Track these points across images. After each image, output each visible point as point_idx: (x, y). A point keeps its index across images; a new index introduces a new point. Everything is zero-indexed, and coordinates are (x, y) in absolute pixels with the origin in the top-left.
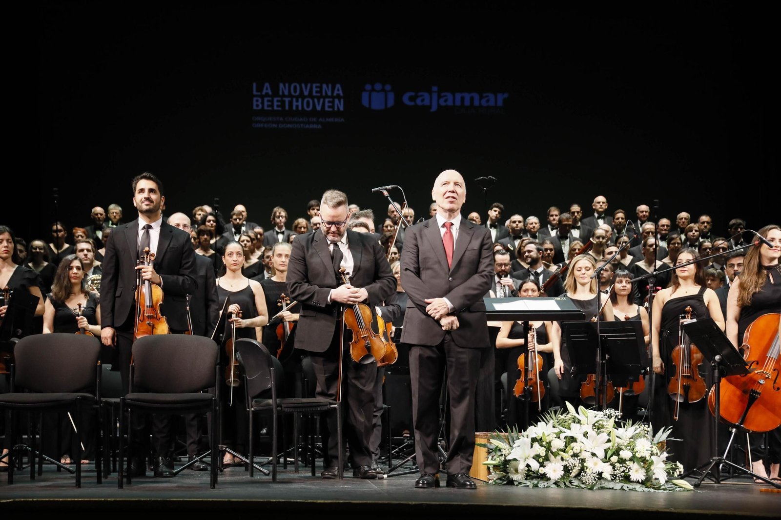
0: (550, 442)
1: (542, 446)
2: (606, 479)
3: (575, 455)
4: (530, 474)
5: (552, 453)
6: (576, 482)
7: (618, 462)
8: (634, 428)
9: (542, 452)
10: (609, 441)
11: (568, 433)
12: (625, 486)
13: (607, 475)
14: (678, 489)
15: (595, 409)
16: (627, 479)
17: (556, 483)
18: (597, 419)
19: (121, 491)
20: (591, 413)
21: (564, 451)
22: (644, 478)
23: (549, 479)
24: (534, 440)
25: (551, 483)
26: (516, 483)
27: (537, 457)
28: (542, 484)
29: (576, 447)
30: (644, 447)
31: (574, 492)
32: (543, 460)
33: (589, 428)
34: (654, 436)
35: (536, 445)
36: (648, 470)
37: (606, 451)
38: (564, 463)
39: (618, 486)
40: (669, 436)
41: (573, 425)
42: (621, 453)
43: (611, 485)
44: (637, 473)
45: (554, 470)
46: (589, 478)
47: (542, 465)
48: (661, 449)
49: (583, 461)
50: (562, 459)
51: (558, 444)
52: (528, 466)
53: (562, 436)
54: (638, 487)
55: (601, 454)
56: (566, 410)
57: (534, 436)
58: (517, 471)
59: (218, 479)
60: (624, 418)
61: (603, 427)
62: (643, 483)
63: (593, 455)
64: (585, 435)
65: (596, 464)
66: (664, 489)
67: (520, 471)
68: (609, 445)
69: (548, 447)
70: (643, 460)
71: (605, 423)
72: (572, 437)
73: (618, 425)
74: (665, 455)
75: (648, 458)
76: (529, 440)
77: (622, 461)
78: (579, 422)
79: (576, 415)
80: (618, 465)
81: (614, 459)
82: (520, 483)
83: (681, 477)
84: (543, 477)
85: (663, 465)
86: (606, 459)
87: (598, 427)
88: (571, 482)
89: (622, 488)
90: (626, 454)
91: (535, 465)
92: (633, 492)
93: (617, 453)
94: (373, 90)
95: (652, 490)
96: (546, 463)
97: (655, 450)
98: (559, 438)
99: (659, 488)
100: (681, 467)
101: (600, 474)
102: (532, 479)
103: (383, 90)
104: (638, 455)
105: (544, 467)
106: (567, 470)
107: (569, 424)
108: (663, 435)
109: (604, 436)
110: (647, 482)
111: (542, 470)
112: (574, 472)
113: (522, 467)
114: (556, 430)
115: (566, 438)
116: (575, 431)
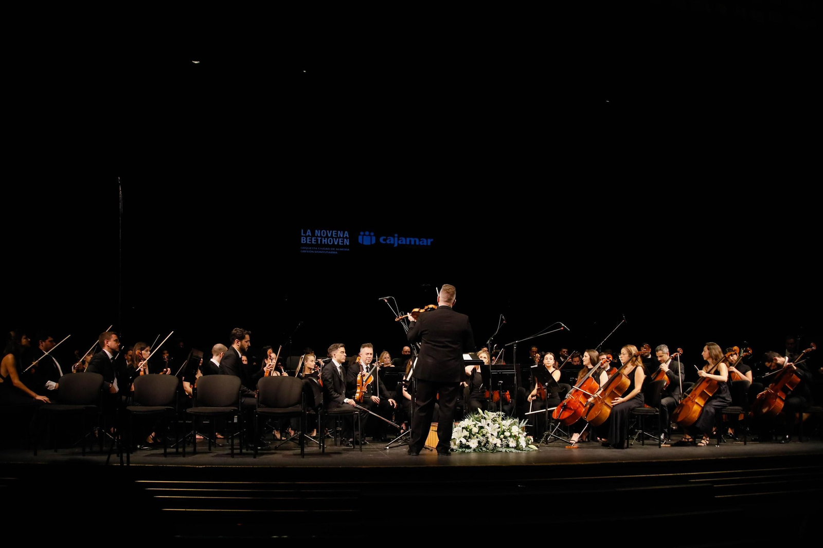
0: (471, 429)
1: (467, 431)
2: (498, 447)
3: (484, 435)
4: (461, 445)
5: (472, 434)
6: (484, 449)
7: (504, 438)
8: (510, 420)
9: (467, 434)
10: (499, 428)
11: (480, 424)
12: (507, 450)
13: (498, 445)
14: (531, 450)
15: (492, 412)
16: (508, 446)
17: (474, 450)
18: (493, 417)
19: (255, 459)
20: (490, 413)
21: (478, 433)
22: (515, 445)
23: (471, 448)
24: (463, 428)
25: (471, 450)
26: (455, 450)
27: (465, 437)
28: (467, 450)
29: (484, 431)
30: (516, 430)
31: (483, 455)
32: (467, 438)
33: (489, 422)
34: (519, 424)
35: (464, 430)
36: (517, 441)
37: (498, 433)
38: (478, 440)
39: (504, 450)
40: (526, 424)
41: (482, 420)
42: (505, 433)
43: (501, 450)
44: (512, 443)
45: (473, 444)
46: (491, 447)
47: (467, 441)
48: (523, 430)
49: (488, 438)
50: (477, 437)
51: (475, 430)
52: (461, 441)
53: (477, 426)
54: (513, 450)
55: (495, 434)
56: (478, 413)
57: (463, 426)
58: (455, 444)
59: (305, 450)
60: (506, 416)
61: (496, 420)
62: (515, 448)
63: (492, 435)
64: (488, 425)
65: (493, 440)
66: (525, 450)
67: (457, 444)
68: (500, 429)
69: (470, 431)
70: (515, 436)
71: (497, 419)
72: (482, 426)
73: (503, 419)
74: (525, 433)
75: (517, 435)
76: (461, 428)
77: (505, 437)
78: (485, 418)
79: (483, 415)
80: (503, 439)
81: (502, 436)
82: (457, 450)
83: (532, 444)
84: (468, 447)
85: (524, 438)
86: (498, 437)
87: (494, 421)
88: (481, 449)
89: (506, 451)
90: (507, 434)
91: (464, 441)
92: (511, 453)
93: (503, 433)
94: (364, 235)
95: (520, 451)
96: (469, 440)
97: (521, 431)
98: (475, 426)
99: (522, 450)
100: (532, 438)
101: (495, 444)
102: (462, 448)
103: (370, 235)
104: (513, 434)
105: (469, 442)
106: (479, 442)
107: (480, 420)
108: (523, 424)
109: (497, 425)
110: (517, 447)
111: (468, 443)
112: (483, 444)
113: (458, 442)
114: (474, 423)
115: (479, 427)
116: (483, 423)
